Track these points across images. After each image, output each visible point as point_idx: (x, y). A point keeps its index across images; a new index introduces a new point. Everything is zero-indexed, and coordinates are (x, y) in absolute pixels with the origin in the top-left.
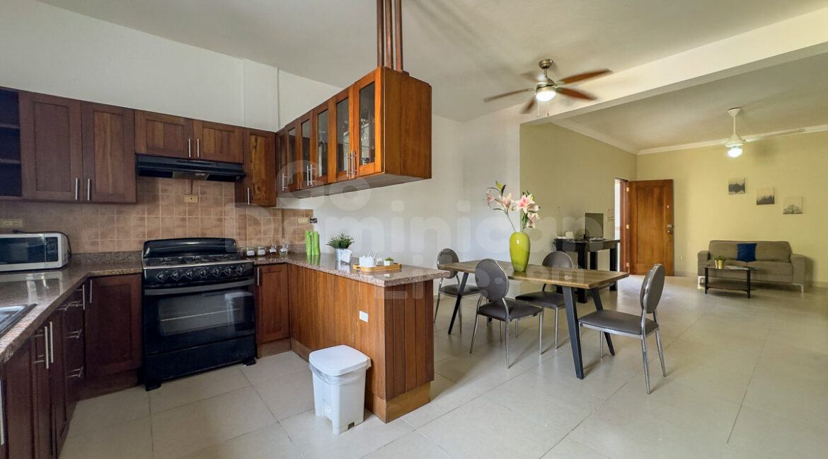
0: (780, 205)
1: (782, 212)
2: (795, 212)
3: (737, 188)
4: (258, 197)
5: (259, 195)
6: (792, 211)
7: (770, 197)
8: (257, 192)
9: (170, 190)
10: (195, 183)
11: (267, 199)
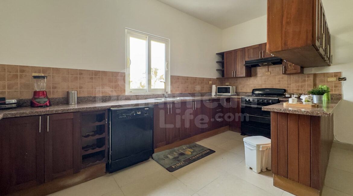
4: (290, 69)
5: (290, 68)
8: (289, 67)
9: (261, 71)
10: (270, 67)
11: (295, 69)
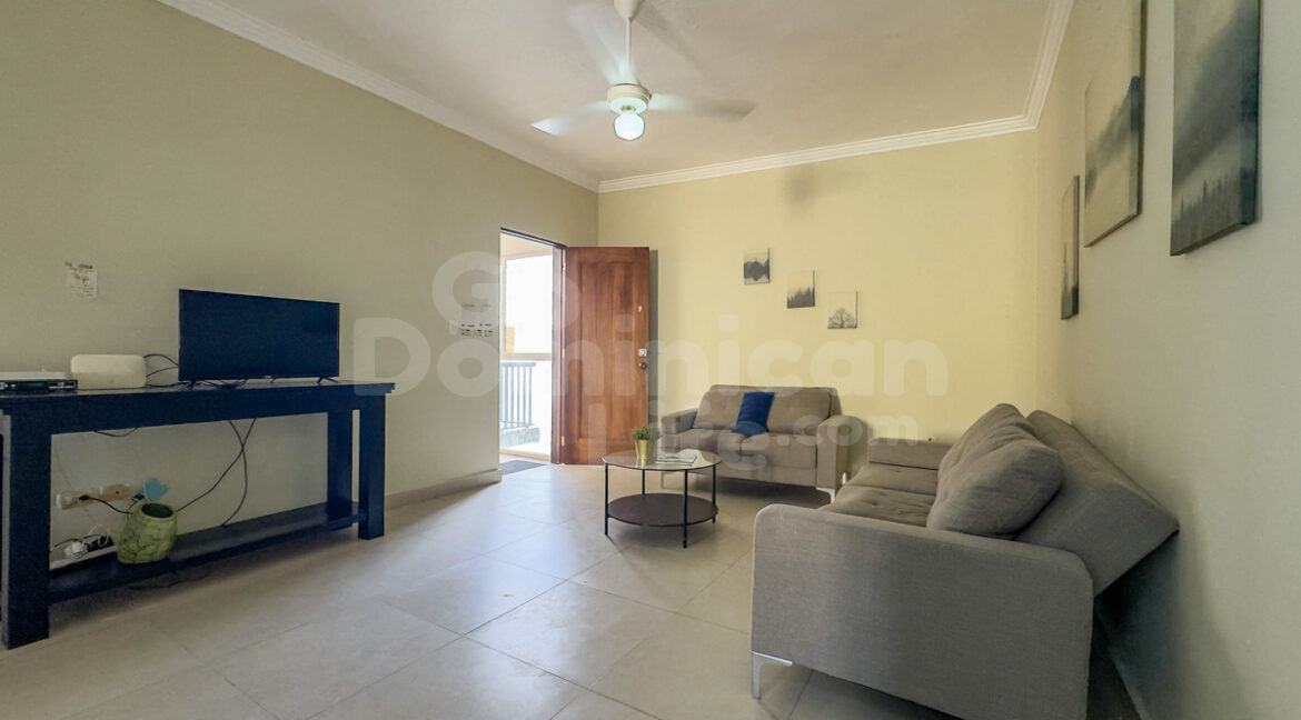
0: (824, 309)
1: (827, 323)
2: (846, 324)
3: (757, 271)
6: (841, 323)
7: (809, 290)
